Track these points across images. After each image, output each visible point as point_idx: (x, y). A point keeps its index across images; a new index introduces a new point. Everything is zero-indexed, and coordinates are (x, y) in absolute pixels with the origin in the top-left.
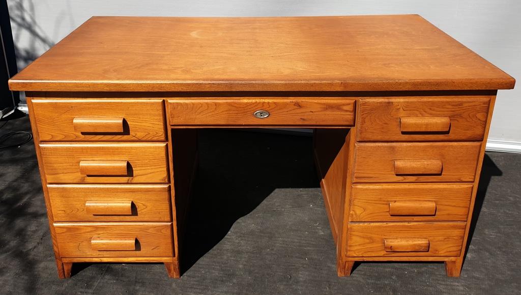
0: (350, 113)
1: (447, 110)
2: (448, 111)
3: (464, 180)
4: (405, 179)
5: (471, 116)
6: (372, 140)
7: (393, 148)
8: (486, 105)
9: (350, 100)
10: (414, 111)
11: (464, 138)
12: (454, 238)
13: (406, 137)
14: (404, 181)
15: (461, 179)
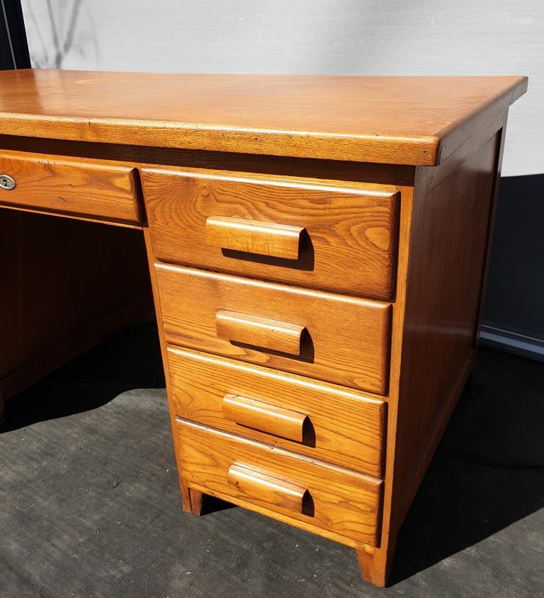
0: (127, 196)
1: (301, 210)
2: (303, 215)
3: (361, 385)
4: (248, 354)
5: (354, 234)
6: (175, 259)
7: (214, 283)
8: (382, 209)
9: (125, 168)
10: (236, 206)
11: (344, 285)
12: (359, 505)
13: (232, 263)
14: (248, 359)
15: (356, 381)
